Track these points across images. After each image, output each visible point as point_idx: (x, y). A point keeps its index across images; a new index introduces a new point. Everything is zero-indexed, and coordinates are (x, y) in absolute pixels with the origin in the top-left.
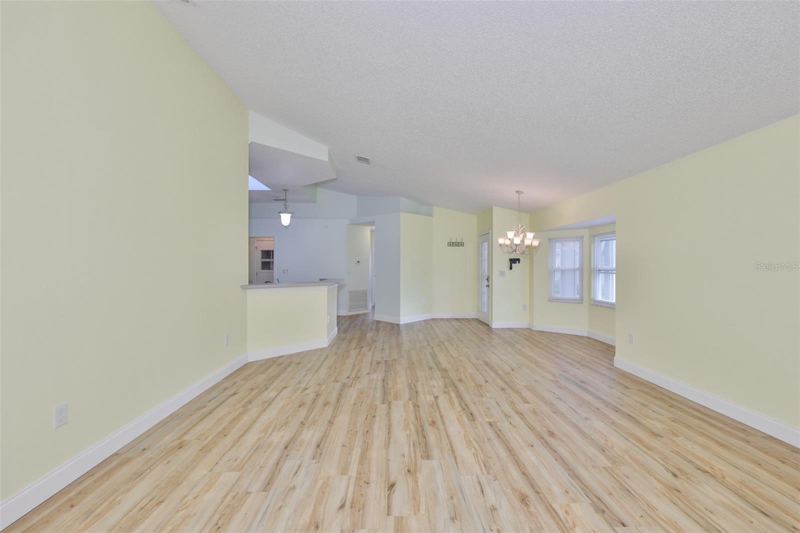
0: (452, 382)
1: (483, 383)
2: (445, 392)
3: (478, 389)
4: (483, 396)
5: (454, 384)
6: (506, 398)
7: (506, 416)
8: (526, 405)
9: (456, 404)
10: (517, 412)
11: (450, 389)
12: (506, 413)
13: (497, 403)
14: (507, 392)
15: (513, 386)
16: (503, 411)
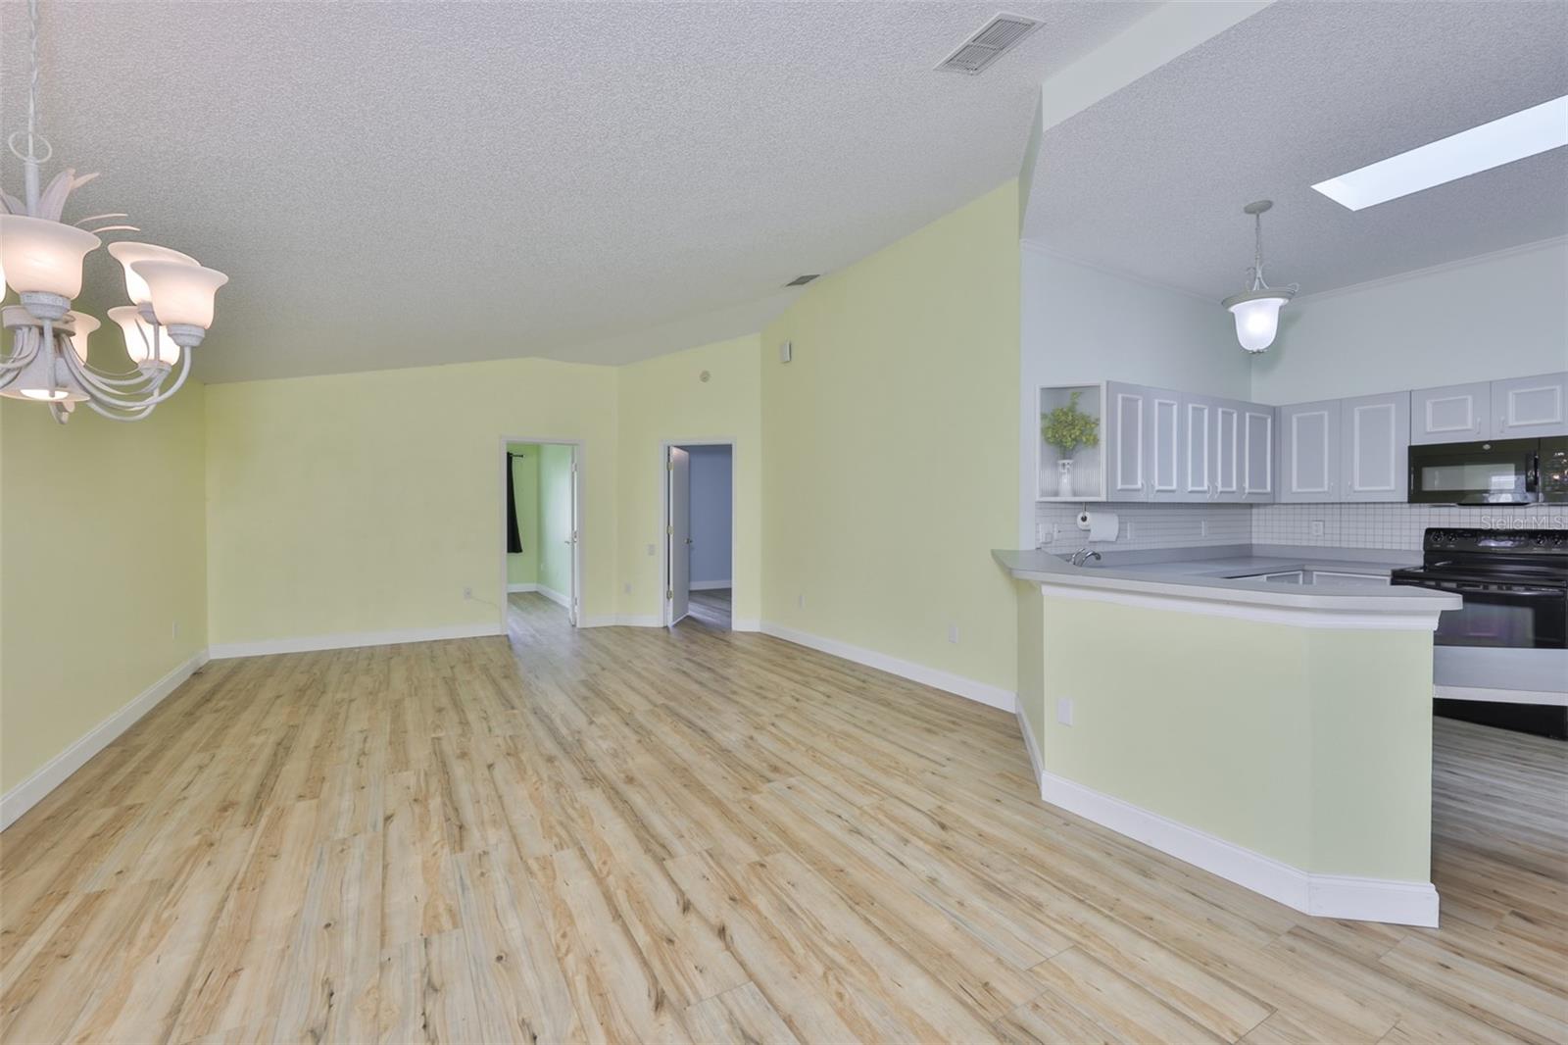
0: (568, 753)
2: (579, 732)
5: (565, 749)
9: (558, 722)
11: (570, 739)
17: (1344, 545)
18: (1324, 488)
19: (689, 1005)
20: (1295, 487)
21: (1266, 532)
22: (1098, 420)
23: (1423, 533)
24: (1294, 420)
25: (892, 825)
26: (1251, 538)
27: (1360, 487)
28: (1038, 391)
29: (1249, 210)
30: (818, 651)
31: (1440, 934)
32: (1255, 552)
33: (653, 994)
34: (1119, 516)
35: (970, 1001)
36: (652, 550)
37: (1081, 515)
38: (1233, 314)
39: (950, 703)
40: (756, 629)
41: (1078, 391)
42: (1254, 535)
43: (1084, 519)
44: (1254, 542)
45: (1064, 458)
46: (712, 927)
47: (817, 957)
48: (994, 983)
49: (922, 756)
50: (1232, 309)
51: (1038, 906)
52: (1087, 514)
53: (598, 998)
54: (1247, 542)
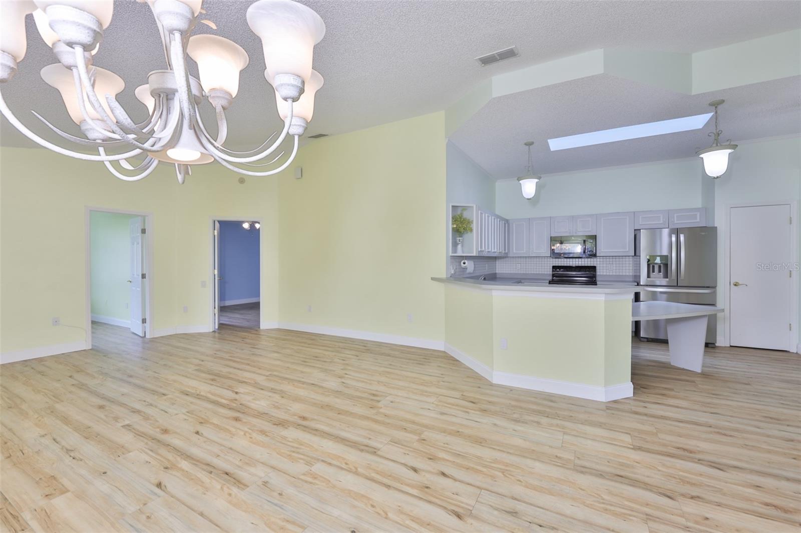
1: (200, 428)
2: (235, 400)
3: (202, 418)
4: (188, 412)
5: (239, 412)
6: (157, 421)
7: (151, 405)
8: (127, 422)
10: (138, 412)
11: (234, 405)
12: (151, 407)
13: (166, 412)
14: (158, 430)
15: (150, 443)
16: (156, 407)
17: (527, 272)
18: (523, 252)
19: (471, 511)
20: (514, 251)
21: (501, 268)
22: (473, 221)
23: (551, 268)
24: (514, 225)
25: (454, 407)
26: (496, 270)
27: (535, 252)
28: (451, 206)
29: (526, 144)
30: (324, 335)
31: (635, 398)
32: (498, 276)
33: (450, 513)
34: (474, 262)
35: (559, 464)
36: (204, 284)
37: (463, 261)
38: (520, 184)
39: (413, 350)
40: (276, 327)
41: (465, 208)
42: (497, 269)
43: (464, 263)
44: (497, 272)
45: (460, 237)
46: (437, 474)
47: (493, 470)
48: (558, 455)
49: (430, 376)
50: (520, 182)
51: (538, 423)
52: (466, 261)
53: (428, 527)
54: (495, 272)
